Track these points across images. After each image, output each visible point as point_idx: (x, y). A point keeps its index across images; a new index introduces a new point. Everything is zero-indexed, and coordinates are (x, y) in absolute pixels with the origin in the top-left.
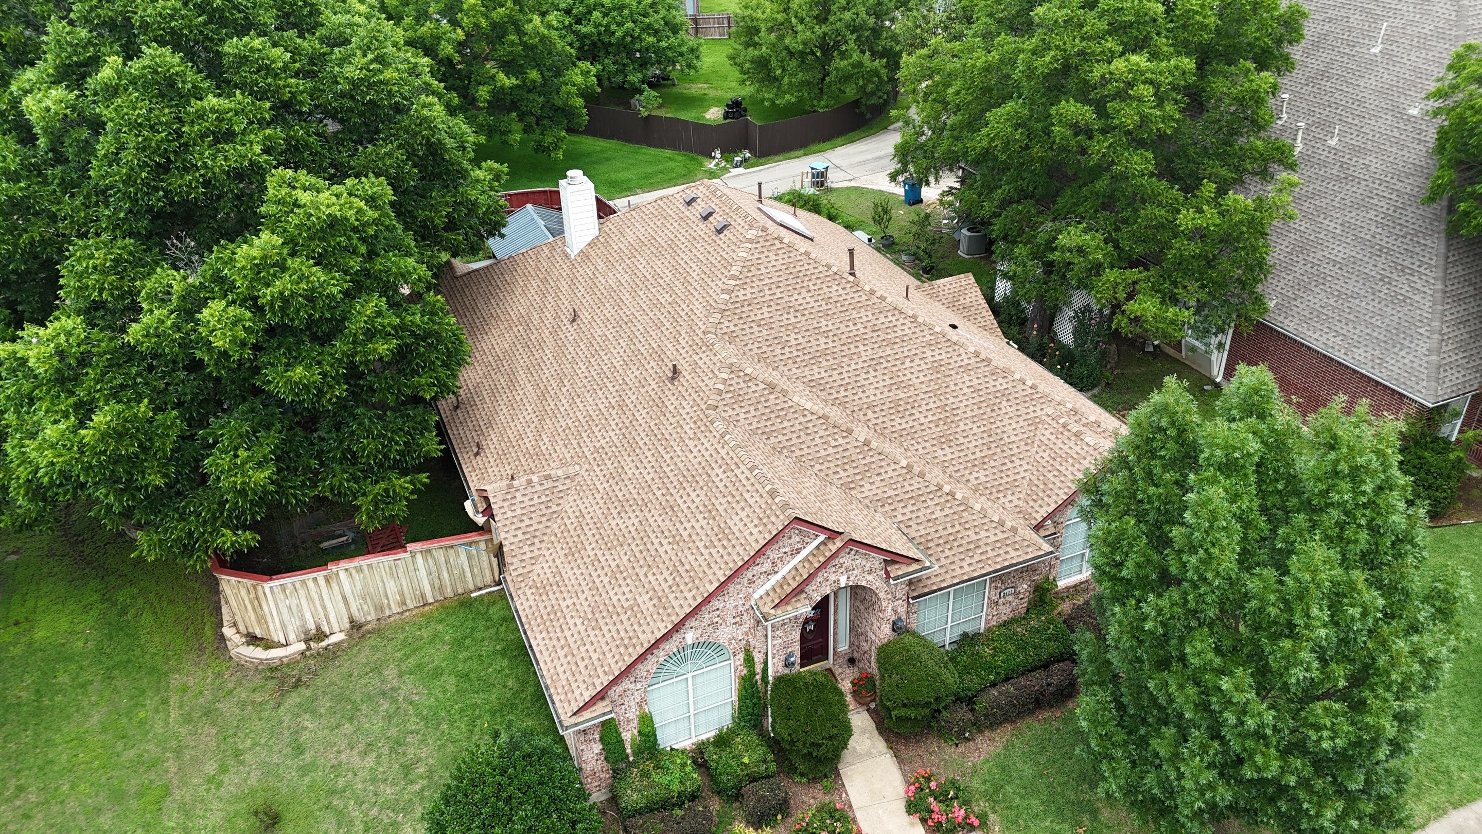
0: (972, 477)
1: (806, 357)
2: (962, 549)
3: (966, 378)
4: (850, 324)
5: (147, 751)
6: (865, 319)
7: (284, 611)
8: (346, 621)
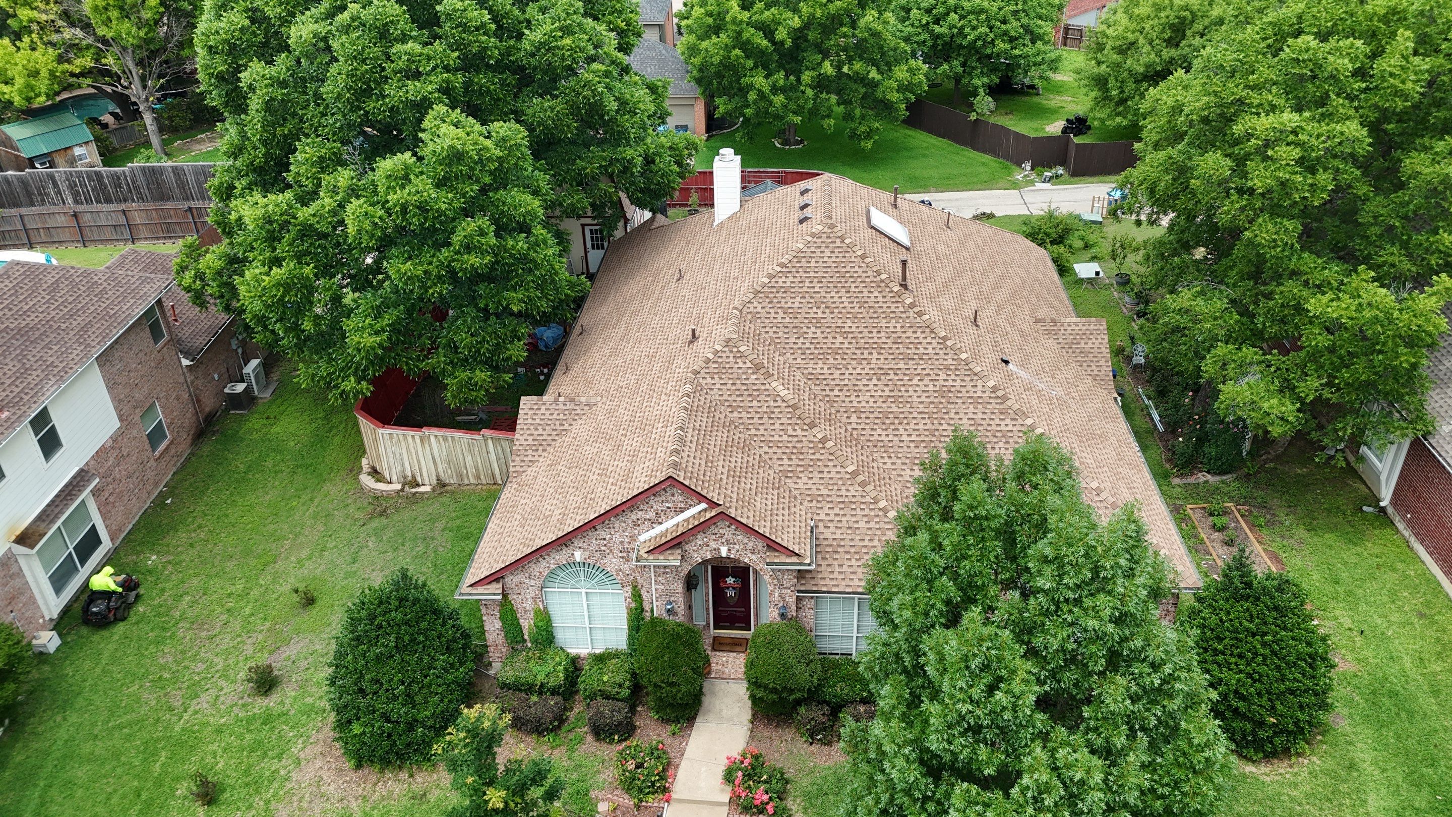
1: (817, 352)
3: (971, 410)
5: (281, 529)
7: (391, 455)
8: (434, 478)
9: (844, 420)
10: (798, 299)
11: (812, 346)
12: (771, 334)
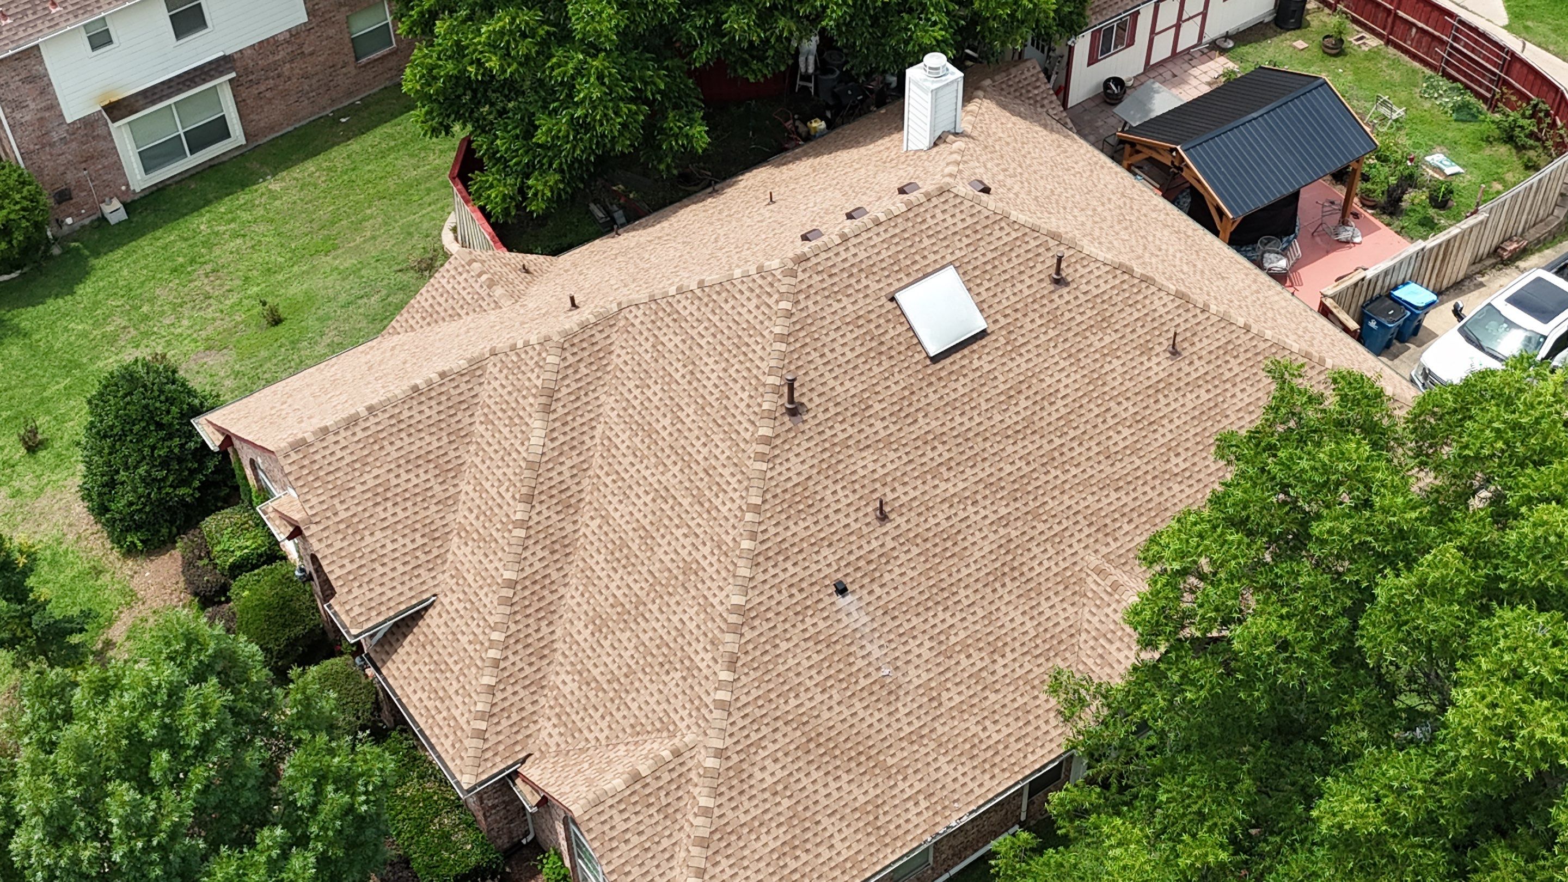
0: (563, 676)
2: (434, 684)
3: (692, 612)
4: (703, 439)
6: (717, 452)
11: (639, 408)
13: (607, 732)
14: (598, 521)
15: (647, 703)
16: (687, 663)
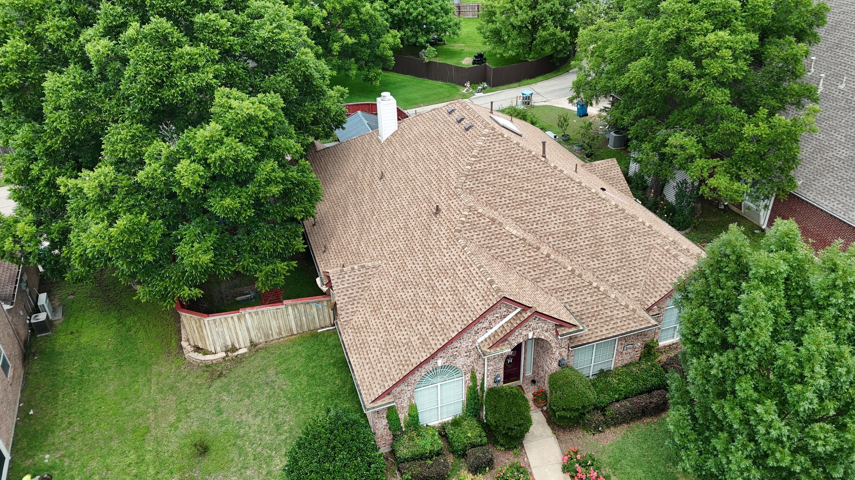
0: (610, 279)
1: (514, 204)
2: (602, 321)
3: (609, 220)
4: (541, 185)
5: (139, 407)
6: (550, 183)
7: (215, 334)
8: (248, 342)
9: (546, 241)
10: (491, 175)
11: (511, 202)
12: (485, 199)
13: (641, 271)
14: (550, 237)
15: (637, 251)
16: (628, 230)
